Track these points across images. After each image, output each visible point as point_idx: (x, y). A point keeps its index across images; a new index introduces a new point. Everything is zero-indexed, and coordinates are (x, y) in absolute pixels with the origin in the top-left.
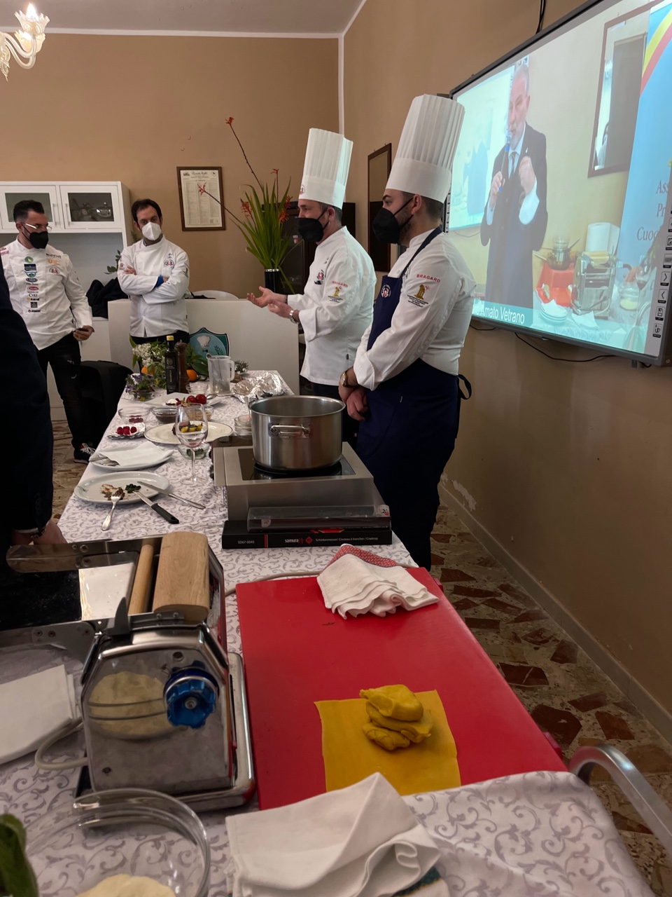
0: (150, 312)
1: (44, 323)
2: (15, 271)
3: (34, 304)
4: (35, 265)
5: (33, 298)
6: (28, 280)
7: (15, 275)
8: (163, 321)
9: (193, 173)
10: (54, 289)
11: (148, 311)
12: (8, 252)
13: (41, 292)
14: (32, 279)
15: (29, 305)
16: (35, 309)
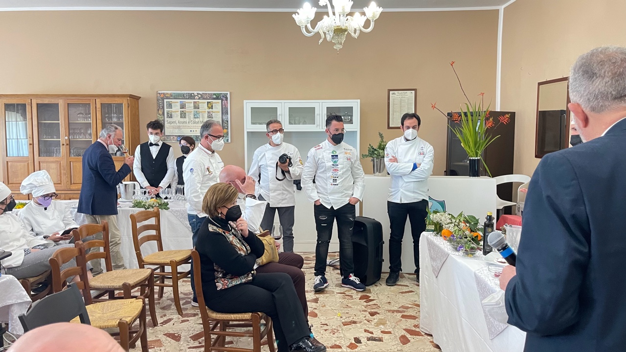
0: (405, 186)
1: (339, 193)
2: (325, 159)
3: (335, 180)
4: (337, 156)
5: (335, 176)
6: (333, 165)
7: (326, 162)
8: (414, 192)
9: (398, 93)
10: (347, 170)
11: (404, 185)
12: (322, 148)
13: (340, 173)
14: (335, 164)
15: (332, 181)
16: (335, 183)
